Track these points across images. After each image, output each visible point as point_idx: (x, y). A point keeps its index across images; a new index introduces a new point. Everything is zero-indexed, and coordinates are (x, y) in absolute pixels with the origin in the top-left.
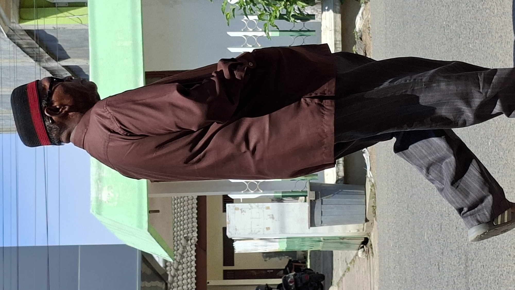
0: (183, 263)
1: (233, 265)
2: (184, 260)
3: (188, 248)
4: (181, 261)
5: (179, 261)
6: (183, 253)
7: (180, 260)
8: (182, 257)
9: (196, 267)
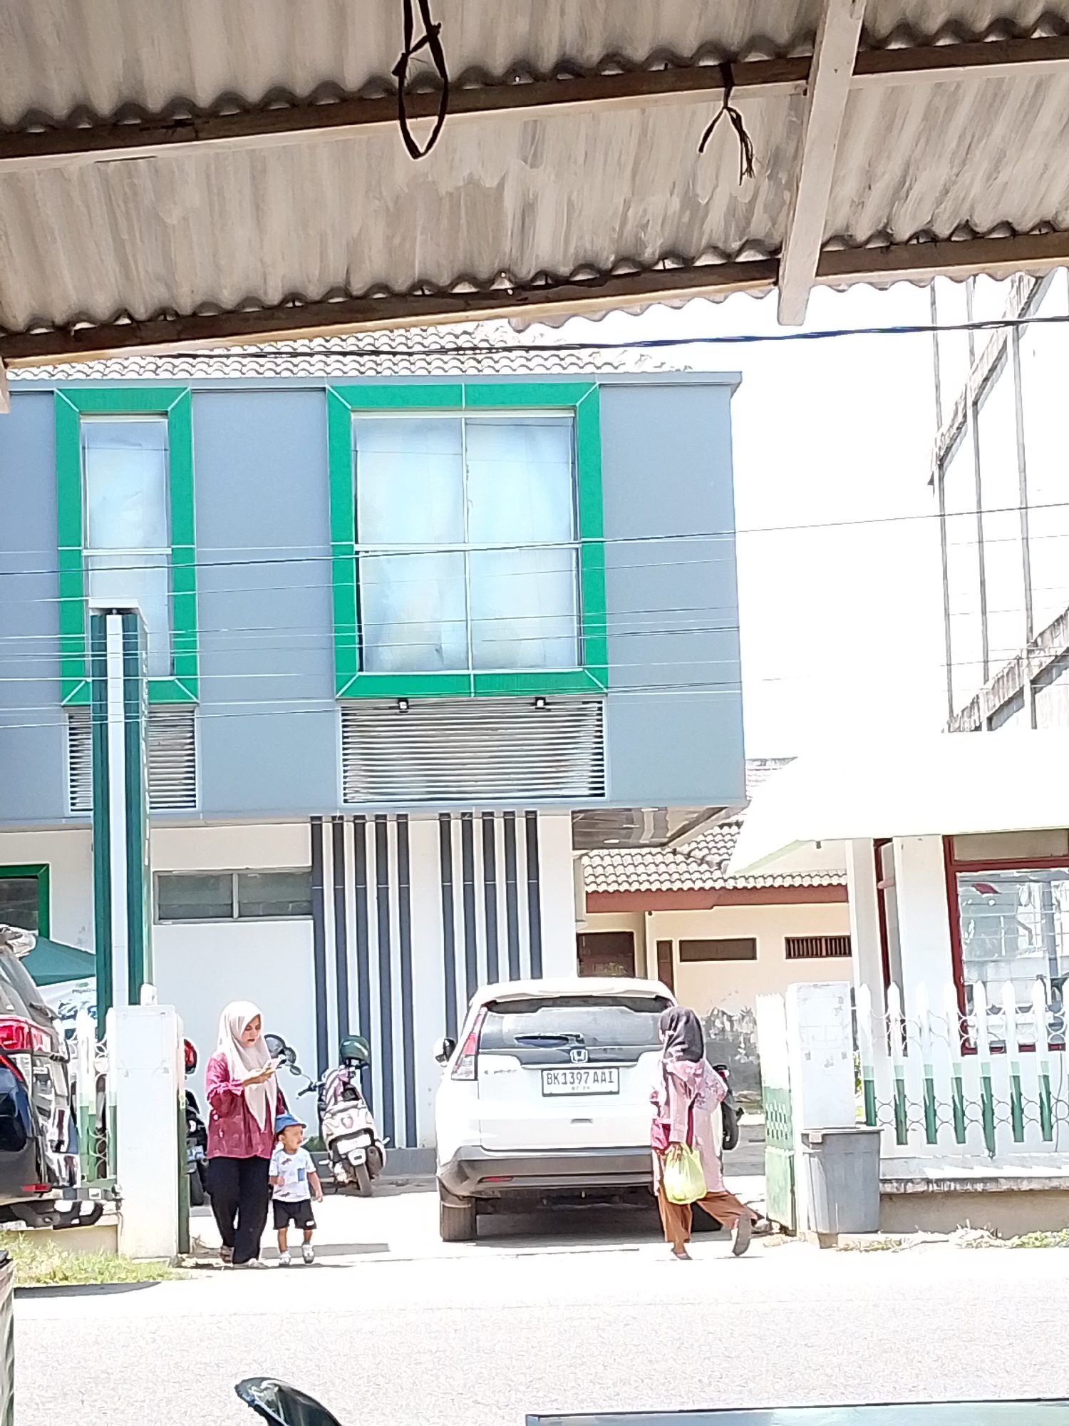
0: (688, 864)
1: (682, 960)
2: (694, 867)
3: (717, 874)
4: (691, 859)
5: (692, 855)
6: (707, 863)
7: (693, 857)
8: (702, 861)
9: (680, 889)
